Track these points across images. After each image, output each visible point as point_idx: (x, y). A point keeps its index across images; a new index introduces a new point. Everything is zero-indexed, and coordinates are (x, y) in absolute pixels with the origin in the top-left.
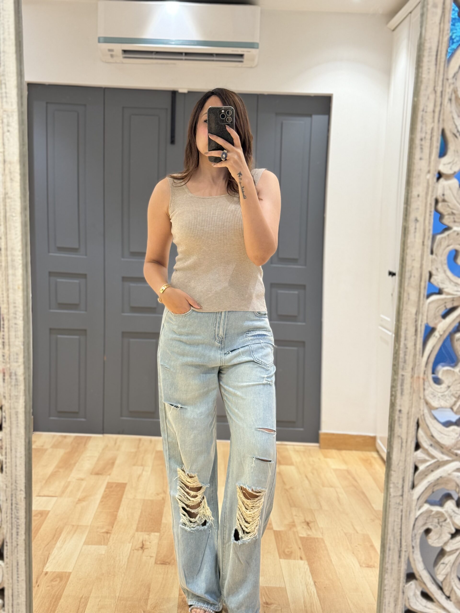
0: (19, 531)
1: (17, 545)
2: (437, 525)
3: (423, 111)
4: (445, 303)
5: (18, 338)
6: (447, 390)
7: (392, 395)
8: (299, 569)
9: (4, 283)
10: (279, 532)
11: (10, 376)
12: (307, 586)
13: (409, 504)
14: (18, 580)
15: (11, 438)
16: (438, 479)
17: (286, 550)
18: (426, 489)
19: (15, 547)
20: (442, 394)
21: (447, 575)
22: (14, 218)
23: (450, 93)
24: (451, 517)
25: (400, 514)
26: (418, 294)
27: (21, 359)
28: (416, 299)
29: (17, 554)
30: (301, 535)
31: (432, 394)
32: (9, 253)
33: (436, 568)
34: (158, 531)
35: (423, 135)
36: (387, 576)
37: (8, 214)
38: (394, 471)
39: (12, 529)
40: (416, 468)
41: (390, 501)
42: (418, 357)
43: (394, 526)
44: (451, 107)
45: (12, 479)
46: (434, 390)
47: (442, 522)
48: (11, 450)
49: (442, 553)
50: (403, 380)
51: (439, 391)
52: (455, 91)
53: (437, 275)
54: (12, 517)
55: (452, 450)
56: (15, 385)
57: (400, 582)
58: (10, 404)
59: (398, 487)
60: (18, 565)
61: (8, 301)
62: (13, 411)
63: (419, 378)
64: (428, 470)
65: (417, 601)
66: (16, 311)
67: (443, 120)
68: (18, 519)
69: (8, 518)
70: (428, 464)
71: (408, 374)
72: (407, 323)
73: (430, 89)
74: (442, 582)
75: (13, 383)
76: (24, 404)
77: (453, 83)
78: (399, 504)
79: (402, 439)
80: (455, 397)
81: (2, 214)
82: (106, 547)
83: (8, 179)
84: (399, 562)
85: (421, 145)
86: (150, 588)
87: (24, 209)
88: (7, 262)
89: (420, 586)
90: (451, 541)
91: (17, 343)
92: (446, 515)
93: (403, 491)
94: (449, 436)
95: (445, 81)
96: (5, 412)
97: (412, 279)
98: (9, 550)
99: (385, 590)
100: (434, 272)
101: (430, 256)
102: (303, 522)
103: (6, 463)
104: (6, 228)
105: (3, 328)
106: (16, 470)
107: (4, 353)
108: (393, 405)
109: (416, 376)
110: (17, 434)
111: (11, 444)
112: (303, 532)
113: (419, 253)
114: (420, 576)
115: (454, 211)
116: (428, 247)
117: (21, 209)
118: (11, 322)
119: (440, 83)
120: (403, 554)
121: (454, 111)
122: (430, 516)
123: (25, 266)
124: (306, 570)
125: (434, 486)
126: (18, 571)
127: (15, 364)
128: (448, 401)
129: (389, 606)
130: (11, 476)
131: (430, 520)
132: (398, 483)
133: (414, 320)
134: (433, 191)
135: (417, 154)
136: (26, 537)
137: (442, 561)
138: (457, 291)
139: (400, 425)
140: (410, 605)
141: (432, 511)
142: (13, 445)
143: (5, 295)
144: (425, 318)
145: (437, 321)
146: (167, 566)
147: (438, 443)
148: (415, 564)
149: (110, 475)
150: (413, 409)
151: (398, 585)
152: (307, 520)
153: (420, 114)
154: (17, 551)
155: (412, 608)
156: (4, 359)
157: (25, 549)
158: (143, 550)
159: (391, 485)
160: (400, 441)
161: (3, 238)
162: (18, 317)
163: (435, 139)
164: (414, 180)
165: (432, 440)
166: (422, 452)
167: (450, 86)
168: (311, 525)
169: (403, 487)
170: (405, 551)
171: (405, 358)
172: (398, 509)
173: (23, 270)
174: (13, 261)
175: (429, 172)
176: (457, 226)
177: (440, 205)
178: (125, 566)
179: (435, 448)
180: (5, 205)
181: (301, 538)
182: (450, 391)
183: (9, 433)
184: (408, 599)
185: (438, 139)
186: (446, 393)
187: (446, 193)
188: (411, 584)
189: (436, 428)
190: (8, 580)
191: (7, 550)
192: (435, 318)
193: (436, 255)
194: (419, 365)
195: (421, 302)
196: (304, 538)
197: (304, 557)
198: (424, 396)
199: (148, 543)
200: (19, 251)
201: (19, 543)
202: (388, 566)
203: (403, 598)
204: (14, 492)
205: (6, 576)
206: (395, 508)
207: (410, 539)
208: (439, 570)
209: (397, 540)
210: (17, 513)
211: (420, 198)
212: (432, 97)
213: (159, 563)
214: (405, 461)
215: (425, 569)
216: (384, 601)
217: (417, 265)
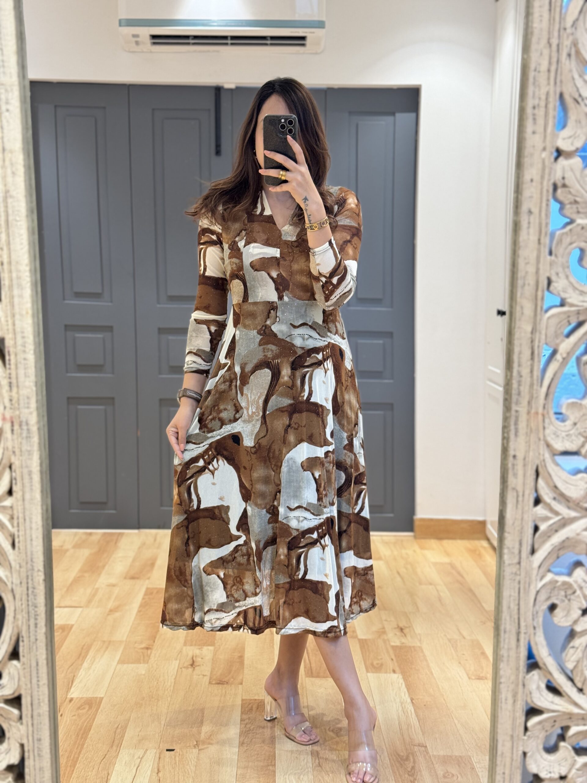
0: (38, 622)
1: (36, 640)
2: (564, 598)
3: (535, 70)
4: (569, 317)
5: (29, 377)
6: (573, 428)
7: (504, 438)
8: (392, 684)
9: (9, 308)
10: (366, 640)
11: (20, 425)
12: (402, 705)
13: (528, 574)
14: (38, 685)
15: (24, 505)
16: (564, 541)
17: (375, 663)
18: (549, 553)
19: (33, 643)
20: (567, 433)
21: (578, 662)
22: (19, 223)
23: (569, 46)
24: (581, 588)
25: (517, 586)
26: (533, 307)
27: (33, 405)
28: (532, 314)
29: (37, 651)
30: (393, 644)
31: (554, 434)
32: (13, 268)
33: (564, 655)
34: (213, 644)
35: (536, 102)
36: (502, 665)
37: (11, 218)
38: (509, 533)
39: (29, 620)
40: (536, 529)
41: (504, 571)
42: (535, 387)
43: (510, 602)
44: (570, 64)
45: (26, 556)
46: (556, 428)
47: (570, 595)
48: (25, 520)
49: (572, 634)
50: (517, 418)
51: (563, 429)
52: (575, 44)
53: (557, 282)
54: (28, 605)
55: (581, 504)
56: (27, 437)
57: (519, 672)
58: (22, 461)
59: (513, 553)
60: (37, 665)
61: (14, 330)
62: (25, 471)
63: (537, 413)
64: (551, 530)
65: (542, 695)
66: (25, 343)
67: (561, 82)
68: (36, 607)
69: (24, 606)
70: (551, 522)
71: (522, 409)
72: (521, 345)
73: (544, 41)
74: (572, 671)
75: (25, 434)
76: (39, 461)
77: (572, 34)
78: (516, 574)
79: (517, 492)
80: (584, 437)
81: (3, 218)
82: (146, 665)
83: (9, 171)
84: (518, 646)
85: (534, 115)
86: (203, 714)
87: (30, 211)
88: (11, 280)
89: (545, 676)
90: (582, 618)
91: (27, 384)
92: (575, 586)
93: (520, 558)
94: (576, 486)
95: (562, 31)
96: (15, 471)
97: (526, 287)
98: (26, 647)
99: (500, 683)
100: (554, 278)
101: (549, 257)
102: (395, 628)
103: (18, 536)
104: (8, 235)
105: (10, 364)
106: (32, 545)
107: (11, 396)
108: (505, 450)
109: (533, 411)
110: (32, 499)
111: (24, 513)
112: (395, 640)
113: (535, 254)
114: (545, 664)
115: (578, 199)
116: (545, 246)
117: (27, 210)
118: (18, 357)
119: (556, 34)
120: (522, 636)
121: (574, 70)
122: (555, 587)
123: (34, 285)
124: (400, 685)
125: (559, 550)
126: (37, 673)
127: (26, 411)
128: (574, 442)
129: (506, 703)
130: (26, 553)
131: (556, 592)
132: (513, 548)
133: (530, 340)
134: (550, 174)
135: (529, 127)
136: (46, 630)
137: (571, 644)
138: (584, 301)
139: (515, 475)
140: (532, 701)
141: (557, 582)
142: (27, 513)
143: (10, 322)
144: (543, 337)
145: (558, 341)
146: (225, 685)
147: (562, 495)
148: (537, 649)
149: (149, 578)
150: (531, 454)
151: (517, 676)
152: (401, 625)
153: (531, 74)
154: (37, 648)
155: (535, 704)
156: (12, 404)
157: (47, 645)
158: (194, 668)
159: (506, 551)
160: (515, 494)
161: (5, 248)
162: (27, 350)
163: (551, 106)
164: (526, 161)
165: (555, 492)
166: (542, 507)
167: (568, 37)
168: (406, 631)
169: (520, 552)
170: (525, 633)
171: (519, 389)
172: (514, 580)
173: (32, 290)
174: (19, 278)
175: (544, 149)
176: (581, 218)
177: (559, 191)
178: (172, 688)
179: (559, 502)
180: (6, 207)
181: (393, 647)
182: (577, 429)
183: (21, 498)
184: (531, 693)
185: (555, 106)
186: (571, 432)
187: (566, 176)
188: (533, 675)
189: (560, 477)
190: (26, 685)
191: (23, 646)
192: (556, 336)
193: (556, 256)
194: (537, 397)
195: (538, 317)
196: (397, 647)
197: (397, 669)
198: (544, 436)
199: (200, 659)
200: (27, 265)
201: (38, 637)
202: (503, 652)
203: (523, 692)
204: (29, 573)
205: (23, 679)
206: (511, 579)
207: (531, 617)
208: (569, 656)
209: (514, 619)
210: (35, 599)
211: (534, 184)
212: (546, 52)
213: (214, 682)
214: (522, 519)
215: (550, 655)
216: (500, 697)
217: (531, 269)
